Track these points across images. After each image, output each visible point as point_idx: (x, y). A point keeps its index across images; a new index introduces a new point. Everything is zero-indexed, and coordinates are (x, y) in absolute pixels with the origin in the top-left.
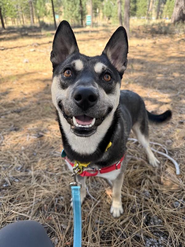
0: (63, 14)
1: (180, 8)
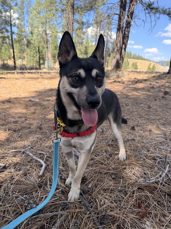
0: (26, 59)
1: (117, 60)
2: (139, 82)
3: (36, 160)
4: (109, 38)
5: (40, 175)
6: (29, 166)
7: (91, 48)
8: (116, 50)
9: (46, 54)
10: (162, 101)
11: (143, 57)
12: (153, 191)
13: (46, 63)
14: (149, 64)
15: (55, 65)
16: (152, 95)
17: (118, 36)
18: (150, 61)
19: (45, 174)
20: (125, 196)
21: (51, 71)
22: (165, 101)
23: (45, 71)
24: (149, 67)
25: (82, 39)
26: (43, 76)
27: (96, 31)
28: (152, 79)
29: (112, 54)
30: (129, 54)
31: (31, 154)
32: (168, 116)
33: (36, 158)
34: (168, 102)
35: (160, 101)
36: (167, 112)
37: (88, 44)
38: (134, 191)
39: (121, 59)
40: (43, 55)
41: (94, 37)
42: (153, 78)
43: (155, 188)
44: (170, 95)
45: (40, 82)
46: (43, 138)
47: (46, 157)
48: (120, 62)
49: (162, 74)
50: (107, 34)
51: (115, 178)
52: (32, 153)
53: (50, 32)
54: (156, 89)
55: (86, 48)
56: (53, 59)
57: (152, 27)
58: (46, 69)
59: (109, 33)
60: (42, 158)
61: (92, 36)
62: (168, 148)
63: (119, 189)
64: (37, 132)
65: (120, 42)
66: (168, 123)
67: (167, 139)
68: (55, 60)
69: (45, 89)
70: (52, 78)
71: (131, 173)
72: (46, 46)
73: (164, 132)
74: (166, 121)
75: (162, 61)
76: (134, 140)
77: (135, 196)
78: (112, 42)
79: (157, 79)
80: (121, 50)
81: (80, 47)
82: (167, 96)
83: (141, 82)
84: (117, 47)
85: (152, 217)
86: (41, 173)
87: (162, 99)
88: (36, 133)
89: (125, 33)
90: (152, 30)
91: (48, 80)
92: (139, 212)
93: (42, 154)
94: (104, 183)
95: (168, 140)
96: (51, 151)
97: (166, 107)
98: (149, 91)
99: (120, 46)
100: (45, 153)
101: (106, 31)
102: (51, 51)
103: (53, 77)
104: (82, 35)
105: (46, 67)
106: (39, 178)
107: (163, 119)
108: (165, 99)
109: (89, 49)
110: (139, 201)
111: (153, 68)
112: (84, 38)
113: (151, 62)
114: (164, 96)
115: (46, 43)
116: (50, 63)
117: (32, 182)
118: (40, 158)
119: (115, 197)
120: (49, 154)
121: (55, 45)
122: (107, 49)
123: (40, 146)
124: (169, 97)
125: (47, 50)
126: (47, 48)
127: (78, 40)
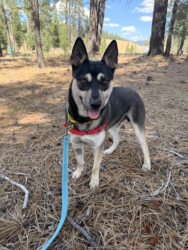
1: (93, 41)
2: (120, 67)
3: (15, 186)
4: (81, 14)
5: (23, 208)
6: (7, 196)
7: (62, 27)
8: (91, 30)
9: (6, 36)
10: (146, 88)
11: (121, 37)
12: (158, 206)
13: (8, 47)
14: (127, 45)
15: (20, 50)
16: (135, 82)
17: (92, 13)
18: (128, 41)
19: (30, 205)
20: (130, 220)
21: (16, 58)
22: (149, 88)
23: (8, 58)
24: (128, 48)
25: (50, 17)
26: (7, 65)
27: (65, 5)
28: (133, 63)
29: (86, 34)
30: (105, 34)
31: (7, 178)
32: (155, 107)
33: (14, 183)
34: (153, 89)
35: (145, 89)
36: (153, 101)
37: (58, 23)
38: (139, 212)
39: (98, 40)
40: (3, 37)
41: (64, 14)
42: (133, 61)
43: (159, 202)
44: (153, 81)
45: (3, 74)
46: (19, 154)
47: (27, 180)
48: (97, 44)
49: (142, 55)
50: (79, 10)
51: (114, 196)
52: (8, 176)
53: (9, 8)
54: (138, 74)
55: (55, 27)
56: (17, 42)
57: (129, 3)
58: (9, 55)
59: (81, 8)
60: (22, 182)
61: (61, 12)
62: (163, 147)
63: (121, 211)
64: (10, 145)
65: (95, 20)
66: (157, 115)
67: (159, 137)
68: (19, 43)
69: (12, 83)
70: (19, 67)
71: (132, 188)
72: (6, 26)
73: (155, 127)
74: (154, 112)
75: (140, 41)
76: (126, 141)
77: (141, 218)
78: (85, 20)
79: (137, 63)
80: (96, 29)
81: (48, 27)
82: (151, 82)
83: (122, 67)
84: (92, 26)
85: (164, 243)
86: (25, 206)
87: (146, 86)
88: (9, 147)
89: (100, 9)
90: (129, 5)
91: (14, 70)
92: (148, 238)
93: (22, 175)
94: (104, 205)
95: (161, 137)
96: (32, 170)
97: (151, 95)
98: (131, 77)
99: (95, 25)
100: (25, 174)
101: (77, 6)
102: (12, 31)
103: (19, 65)
104: (49, 11)
105: (9, 52)
106: (23, 213)
107: (151, 111)
108: (150, 86)
109: (59, 29)
110: (146, 224)
111: (131, 49)
112: (52, 16)
113: (130, 42)
114: (148, 82)
115: (4, 23)
116: (14, 47)
117: (15, 221)
118: (20, 182)
119: (120, 223)
120: (31, 174)
121: (17, 24)
122: (80, 28)
123: (18, 165)
124: (152, 83)
125: (7, 31)
126: (7, 28)
127: (44, 18)
